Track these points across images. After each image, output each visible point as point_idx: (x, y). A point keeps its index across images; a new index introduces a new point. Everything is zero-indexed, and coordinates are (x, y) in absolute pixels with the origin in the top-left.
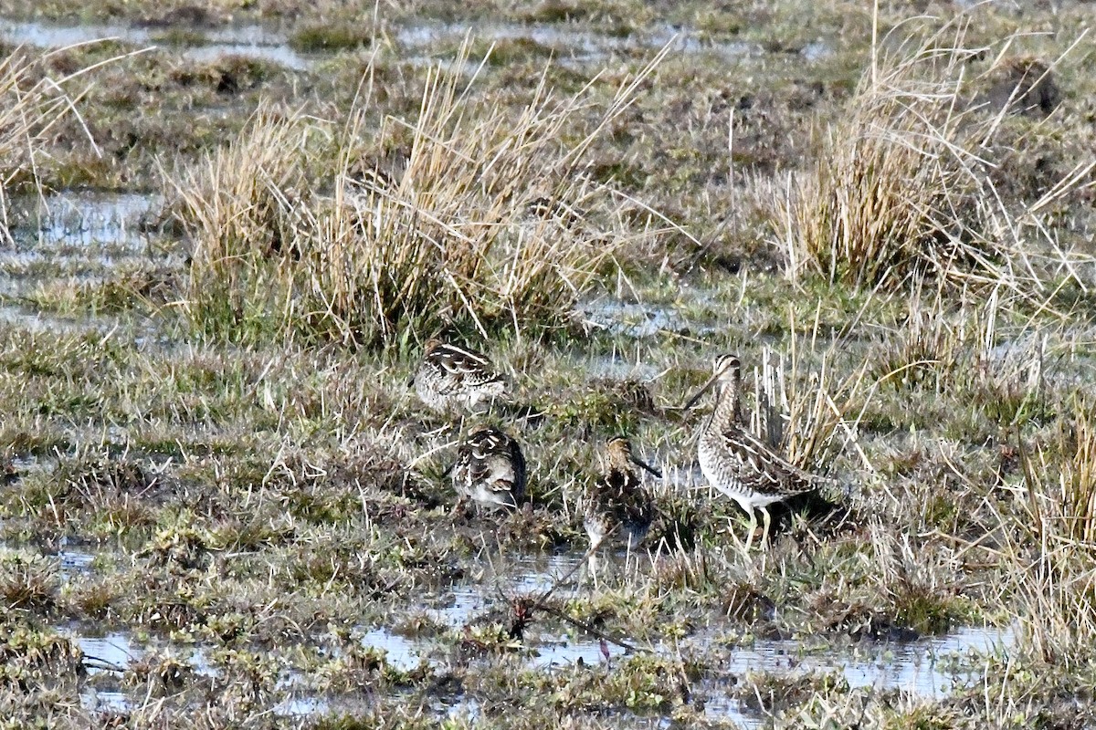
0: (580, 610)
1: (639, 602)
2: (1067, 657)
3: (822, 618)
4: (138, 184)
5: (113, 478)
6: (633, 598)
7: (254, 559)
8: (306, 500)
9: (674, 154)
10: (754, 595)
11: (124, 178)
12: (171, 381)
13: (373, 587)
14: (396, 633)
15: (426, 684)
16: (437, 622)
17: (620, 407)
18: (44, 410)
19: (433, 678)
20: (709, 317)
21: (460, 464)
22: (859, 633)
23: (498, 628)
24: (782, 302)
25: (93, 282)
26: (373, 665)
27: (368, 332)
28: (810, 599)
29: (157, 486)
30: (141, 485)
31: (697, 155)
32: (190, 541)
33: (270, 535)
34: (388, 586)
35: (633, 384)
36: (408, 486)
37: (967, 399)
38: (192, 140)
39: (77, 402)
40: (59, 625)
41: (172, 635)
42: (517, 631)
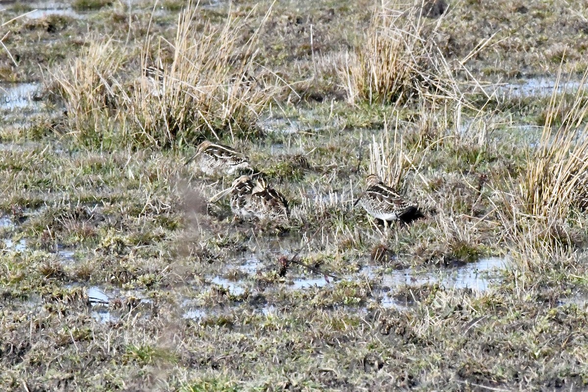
0: (308, 261)
1: (334, 256)
2: (540, 268)
3: (421, 258)
4: (25, 79)
5: (73, 216)
6: (331, 255)
7: (149, 249)
8: (165, 220)
9: (275, 47)
10: (385, 250)
11: (18, 76)
12: (81, 169)
13: (208, 258)
14: (225, 278)
15: (249, 299)
16: (243, 271)
17: (294, 167)
18: (26, 187)
19: (251, 297)
20: (317, 123)
21: (233, 199)
22: (439, 264)
23: (274, 272)
24: (349, 114)
25: (27, 126)
26: (223, 293)
27: (163, 141)
28: (412, 250)
29: (93, 218)
30: (86, 218)
31: (286, 47)
32: (118, 242)
33: (153, 237)
34: (215, 257)
35: (299, 156)
36: (209, 210)
37: (453, 153)
38: (45, 56)
39: (40, 182)
40: (69, 284)
41: (124, 286)
42: (283, 273)
